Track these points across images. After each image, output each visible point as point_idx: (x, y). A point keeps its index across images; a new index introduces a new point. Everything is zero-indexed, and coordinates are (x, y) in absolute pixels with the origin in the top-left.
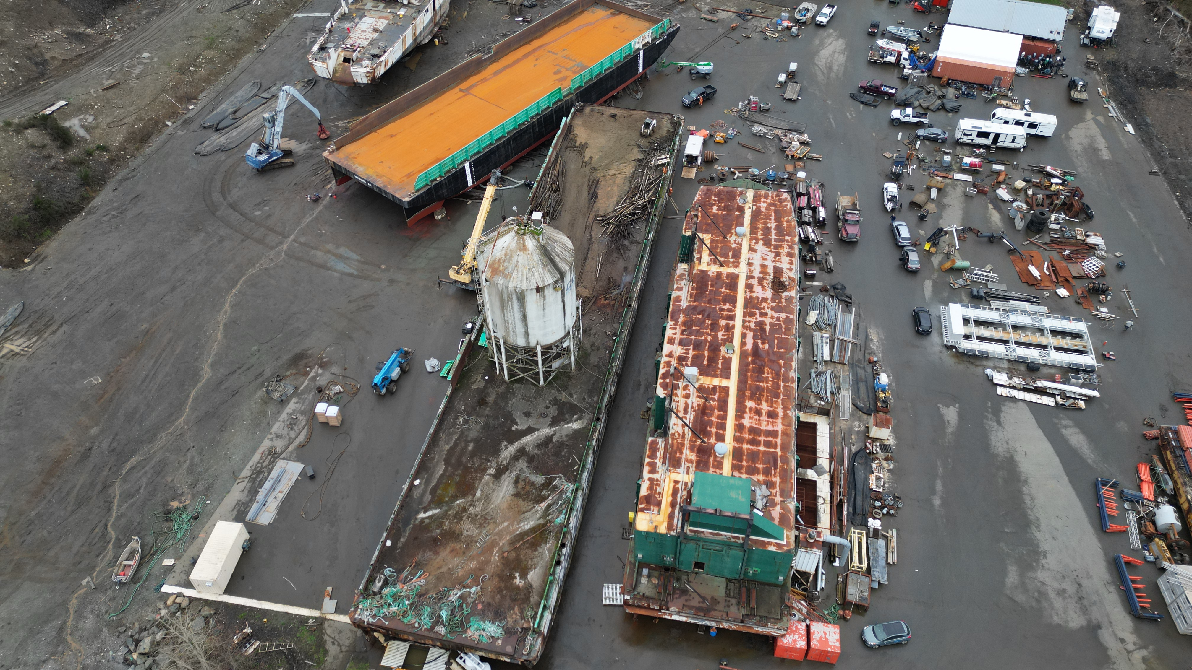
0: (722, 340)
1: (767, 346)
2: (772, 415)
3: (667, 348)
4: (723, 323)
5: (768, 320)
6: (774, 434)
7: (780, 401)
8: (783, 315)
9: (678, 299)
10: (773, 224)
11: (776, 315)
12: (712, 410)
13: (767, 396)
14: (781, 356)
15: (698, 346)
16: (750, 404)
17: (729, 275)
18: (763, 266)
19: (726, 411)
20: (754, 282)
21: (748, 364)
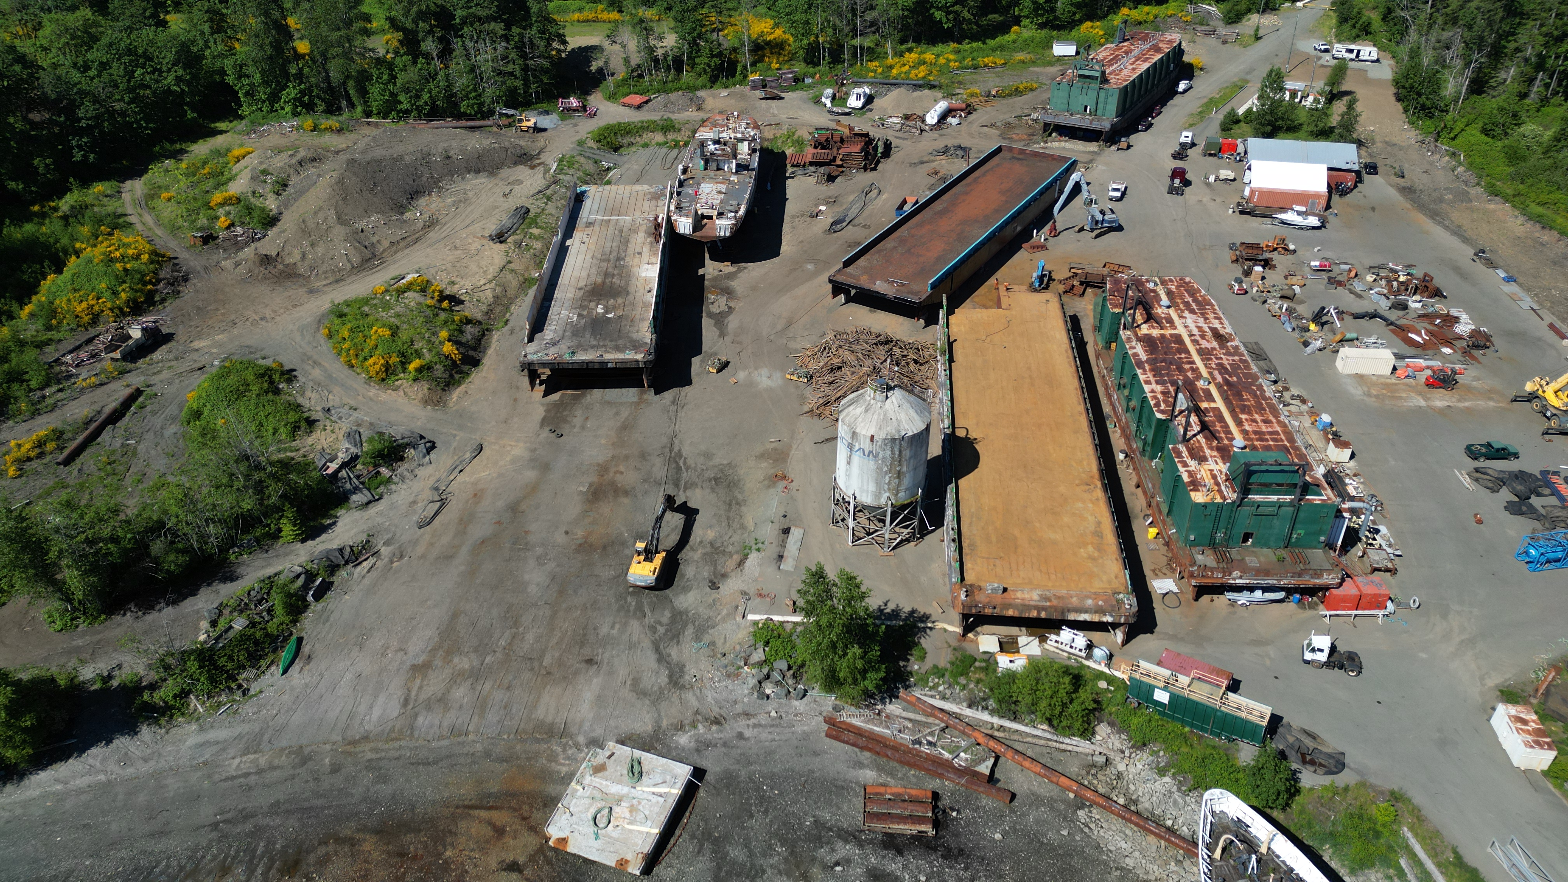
0: (1193, 378)
1: (1235, 379)
2: (1266, 422)
3: (1147, 388)
4: (1187, 366)
5: (1226, 362)
6: (1277, 433)
8: (1237, 358)
9: (1135, 355)
10: (1190, 300)
11: (1230, 358)
12: (1213, 422)
14: (1252, 384)
15: (1174, 383)
16: (1243, 417)
17: (1171, 335)
18: (1198, 327)
19: (1225, 422)
20: (1198, 338)
21: (1226, 391)
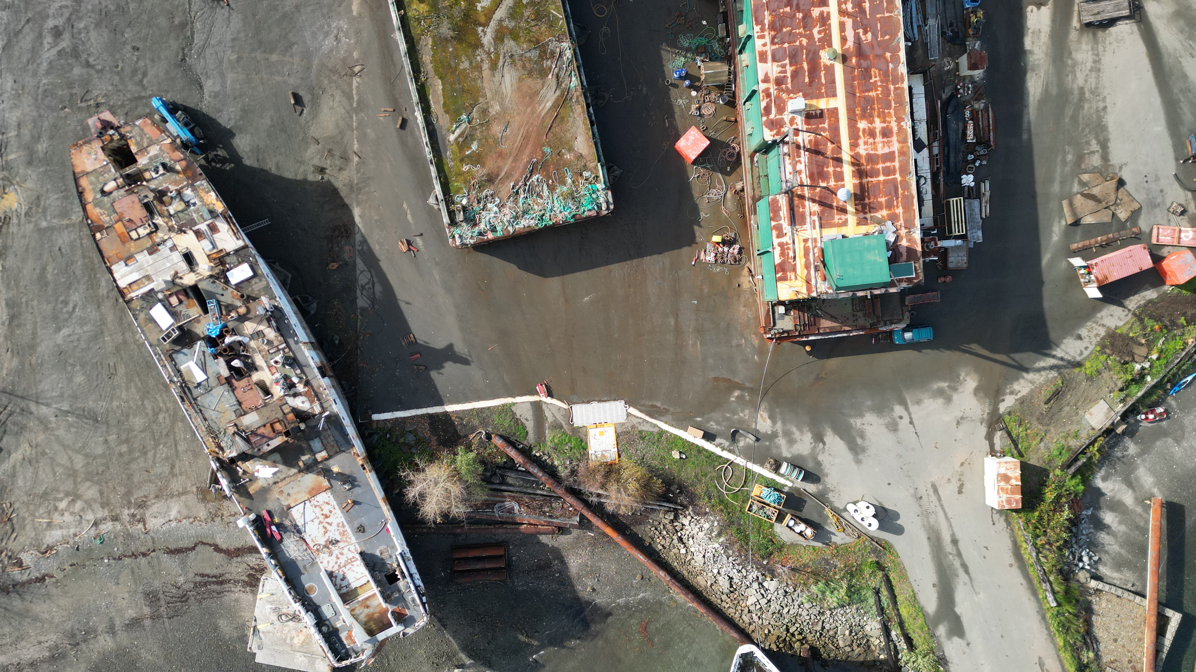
0: (820, 40)
1: (869, 36)
2: (886, 133)
4: (816, 12)
6: (891, 156)
7: (892, 111)
13: (879, 109)
15: (794, 57)
16: (862, 125)
19: (839, 140)
21: (853, 69)
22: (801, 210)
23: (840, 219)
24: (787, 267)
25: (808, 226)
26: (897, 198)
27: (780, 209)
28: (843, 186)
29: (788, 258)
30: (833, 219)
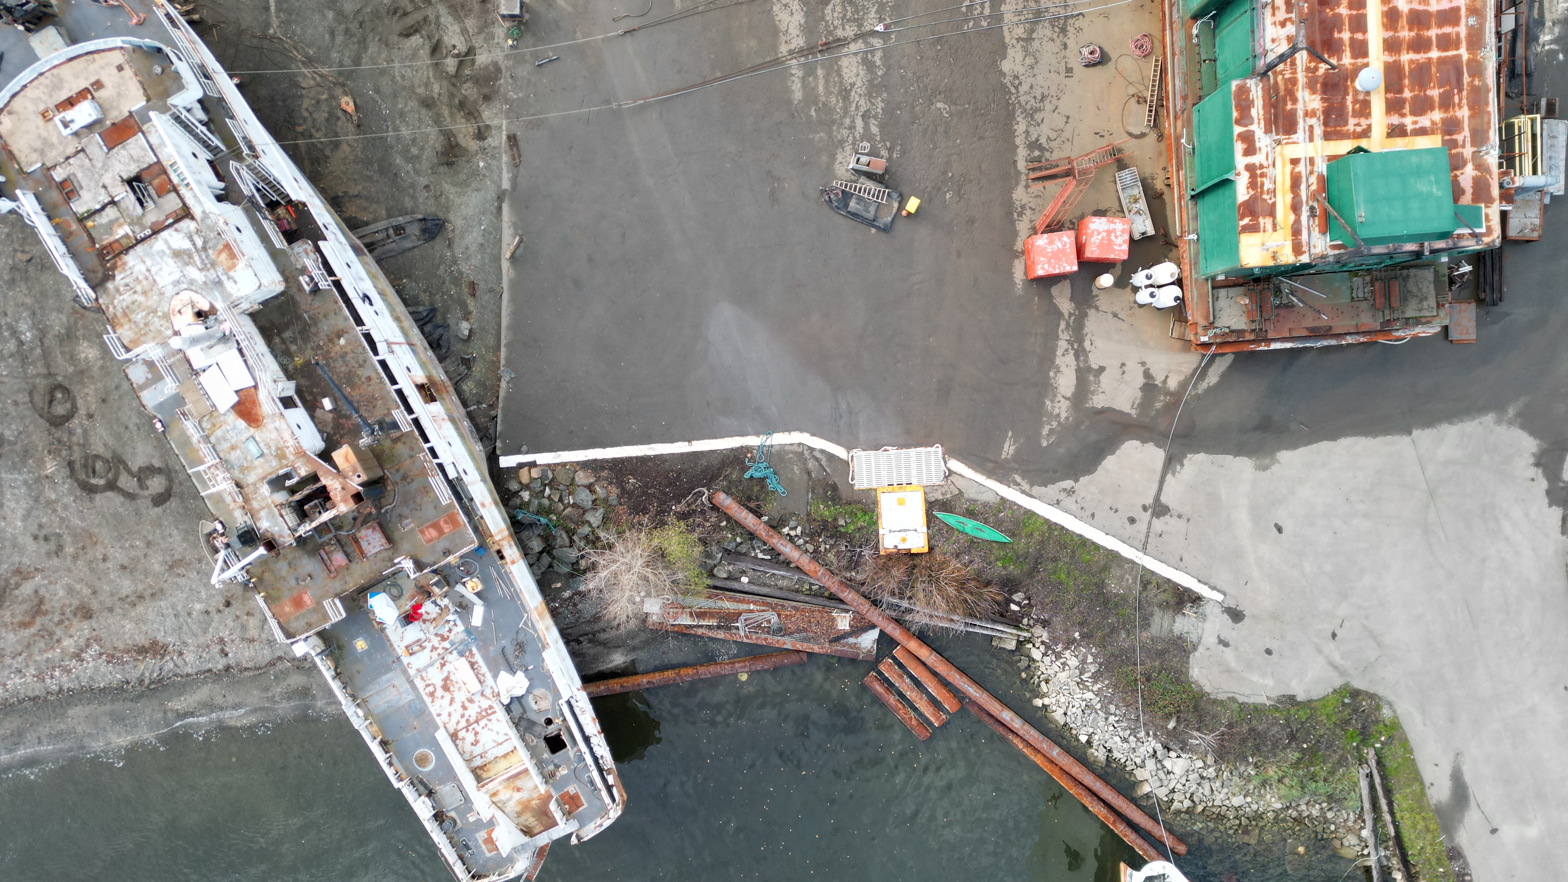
6: (1453, 15)
22: (1289, 107)
23: (1358, 125)
24: (1259, 207)
25: (1300, 135)
26: (1460, 91)
27: (1250, 104)
28: (1366, 65)
29: (1262, 192)
30: (1346, 123)
